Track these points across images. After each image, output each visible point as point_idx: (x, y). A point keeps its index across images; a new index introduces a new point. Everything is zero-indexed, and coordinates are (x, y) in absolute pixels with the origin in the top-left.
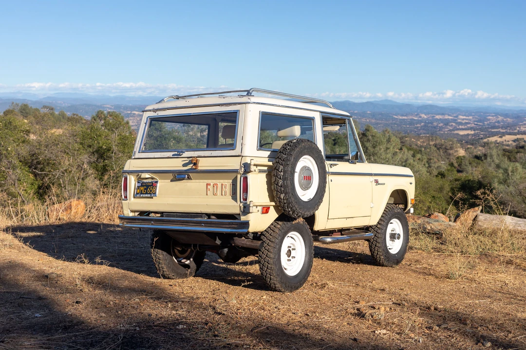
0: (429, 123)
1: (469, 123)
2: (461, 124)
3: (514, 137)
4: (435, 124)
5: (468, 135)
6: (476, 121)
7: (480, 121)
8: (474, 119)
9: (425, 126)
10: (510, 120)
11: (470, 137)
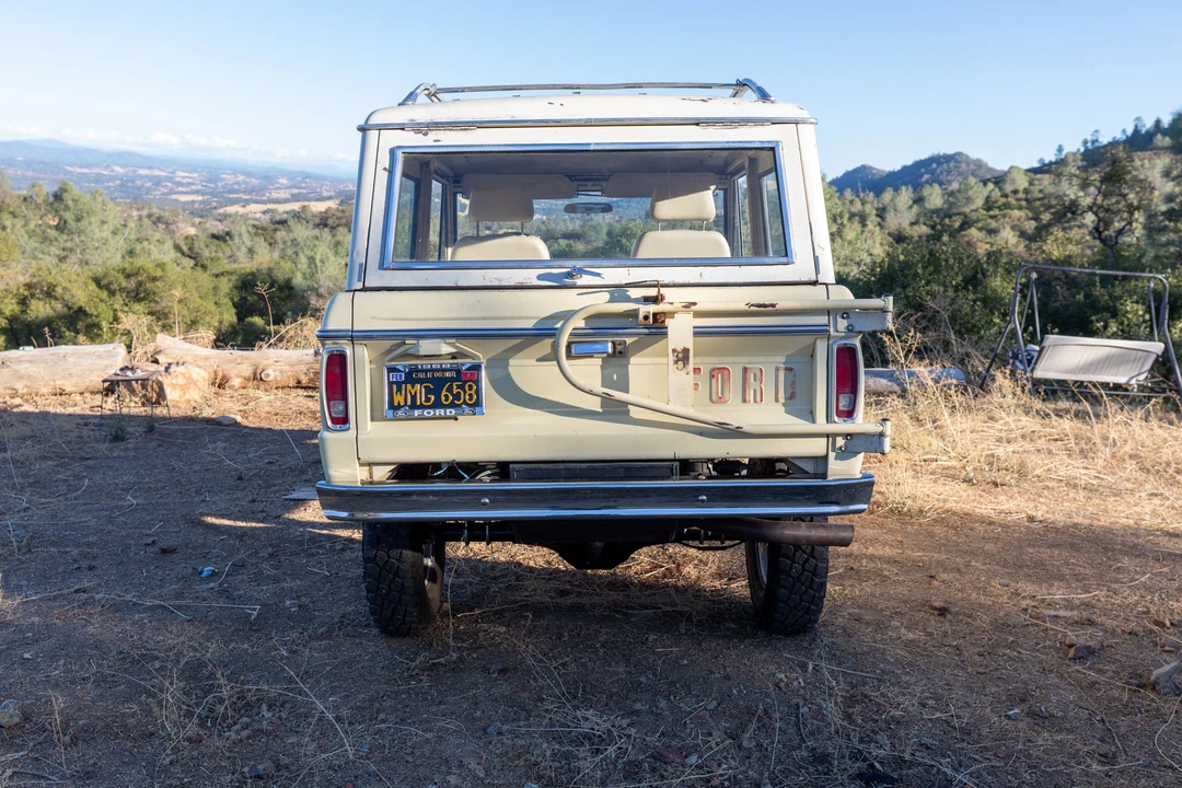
0: (127, 181)
1: (193, 184)
2: (179, 184)
3: (264, 207)
4: (139, 183)
5: (193, 202)
6: (205, 181)
7: (210, 181)
8: (201, 178)
9: (122, 185)
10: (254, 181)
11: (196, 206)
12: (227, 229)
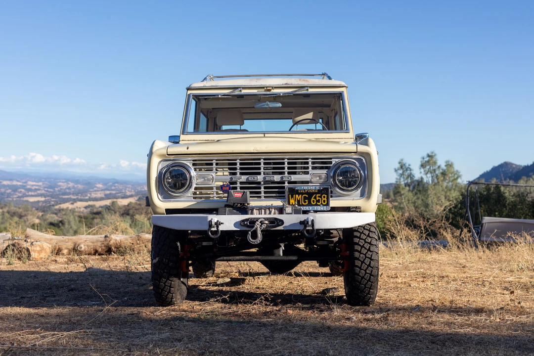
1: (39, 190)
2: (30, 190)
3: (86, 204)
4: (2, 190)
5: (38, 202)
6: (47, 187)
7: (50, 187)
8: (45, 185)
10: (80, 187)
11: (40, 204)
12: (60, 219)
